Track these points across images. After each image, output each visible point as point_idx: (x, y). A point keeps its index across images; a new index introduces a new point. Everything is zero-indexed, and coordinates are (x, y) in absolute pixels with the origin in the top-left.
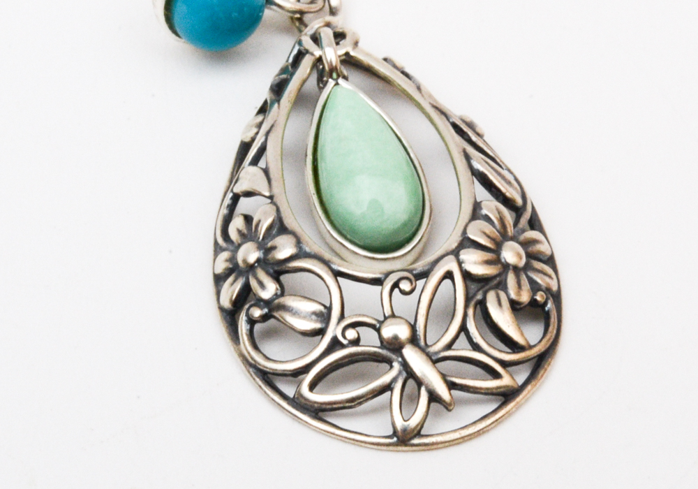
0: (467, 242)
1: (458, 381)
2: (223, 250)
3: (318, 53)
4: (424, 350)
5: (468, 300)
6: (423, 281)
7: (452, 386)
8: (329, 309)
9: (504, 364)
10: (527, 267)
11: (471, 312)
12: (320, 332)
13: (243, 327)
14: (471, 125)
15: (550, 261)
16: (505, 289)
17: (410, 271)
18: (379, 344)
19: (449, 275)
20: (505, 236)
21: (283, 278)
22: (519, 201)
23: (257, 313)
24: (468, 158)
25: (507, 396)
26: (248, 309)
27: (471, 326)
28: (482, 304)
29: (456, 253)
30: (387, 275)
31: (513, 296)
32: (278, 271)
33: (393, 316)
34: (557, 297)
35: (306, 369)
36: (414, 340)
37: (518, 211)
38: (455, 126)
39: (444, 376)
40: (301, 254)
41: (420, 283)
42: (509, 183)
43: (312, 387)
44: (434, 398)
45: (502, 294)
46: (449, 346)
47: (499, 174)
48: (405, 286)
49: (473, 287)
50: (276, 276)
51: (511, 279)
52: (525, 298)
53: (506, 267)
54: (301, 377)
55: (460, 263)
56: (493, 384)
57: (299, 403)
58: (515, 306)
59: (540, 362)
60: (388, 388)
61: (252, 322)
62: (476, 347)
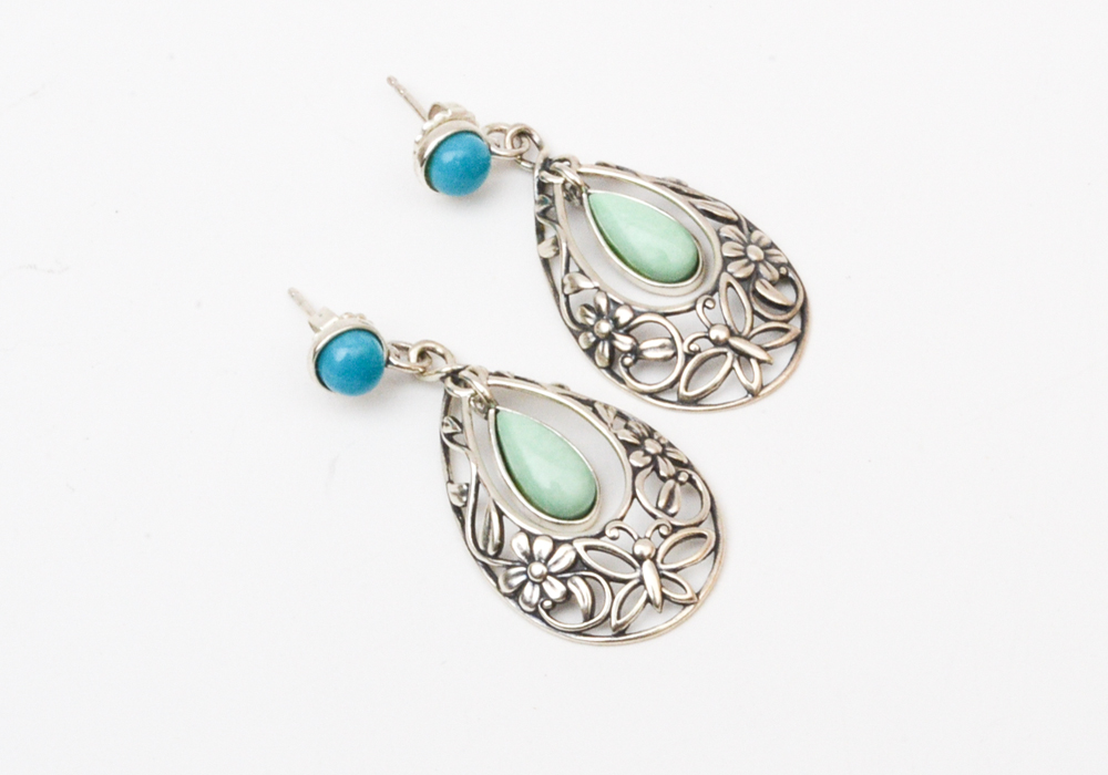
0: (726, 261)
1: (768, 345)
2: (580, 333)
3: (561, 180)
4: (740, 335)
5: (747, 294)
6: (717, 294)
7: (766, 349)
8: (672, 339)
9: (786, 321)
10: (766, 255)
11: (752, 299)
12: (675, 354)
13: (621, 371)
14: (679, 183)
15: (772, 245)
16: (762, 277)
17: (706, 294)
18: (712, 345)
19: (729, 285)
20: (745, 245)
21: (632, 333)
22: (736, 218)
23: (628, 361)
24: (694, 206)
25: (798, 340)
26: (622, 361)
27: (757, 308)
28: (755, 292)
29: (724, 268)
30: (696, 302)
31: (769, 278)
32: (628, 330)
33: (712, 325)
34: (788, 265)
35: (678, 379)
36: (732, 334)
37: (738, 223)
38: (673, 189)
39: (760, 346)
40: (636, 314)
41: (716, 297)
42: (724, 209)
43: (686, 388)
44: (760, 362)
45: (764, 281)
46: (752, 328)
47: (718, 207)
48: (709, 304)
49: (746, 283)
50: (627, 333)
51: (762, 269)
52: (776, 275)
53: (757, 263)
54: (676, 386)
55: (731, 274)
56: (787, 337)
57: (683, 401)
58: (773, 283)
59: (803, 312)
60: (732, 368)
61: (627, 367)
62: (767, 320)
